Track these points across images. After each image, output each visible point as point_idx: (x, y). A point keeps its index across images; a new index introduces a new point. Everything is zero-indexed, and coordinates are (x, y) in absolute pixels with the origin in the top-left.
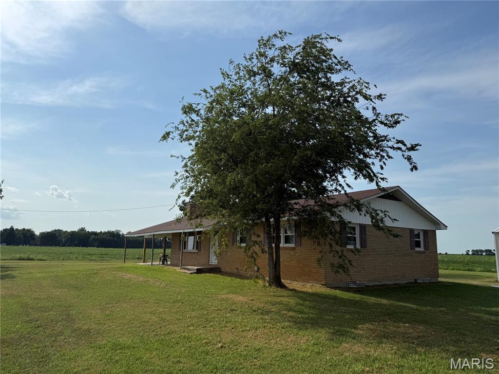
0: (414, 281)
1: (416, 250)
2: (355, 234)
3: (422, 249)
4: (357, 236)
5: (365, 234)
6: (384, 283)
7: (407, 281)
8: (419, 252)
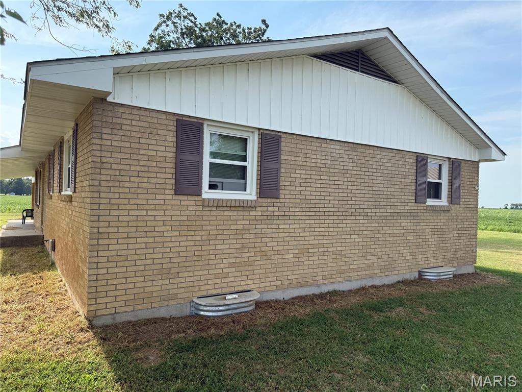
0: (417, 275)
1: (428, 203)
2: (244, 159)
3: (443, 201)
4: (252, 164)
5: (277, 159)
6: (330, 288)
7: (400, 278)
8: (434, 209)
